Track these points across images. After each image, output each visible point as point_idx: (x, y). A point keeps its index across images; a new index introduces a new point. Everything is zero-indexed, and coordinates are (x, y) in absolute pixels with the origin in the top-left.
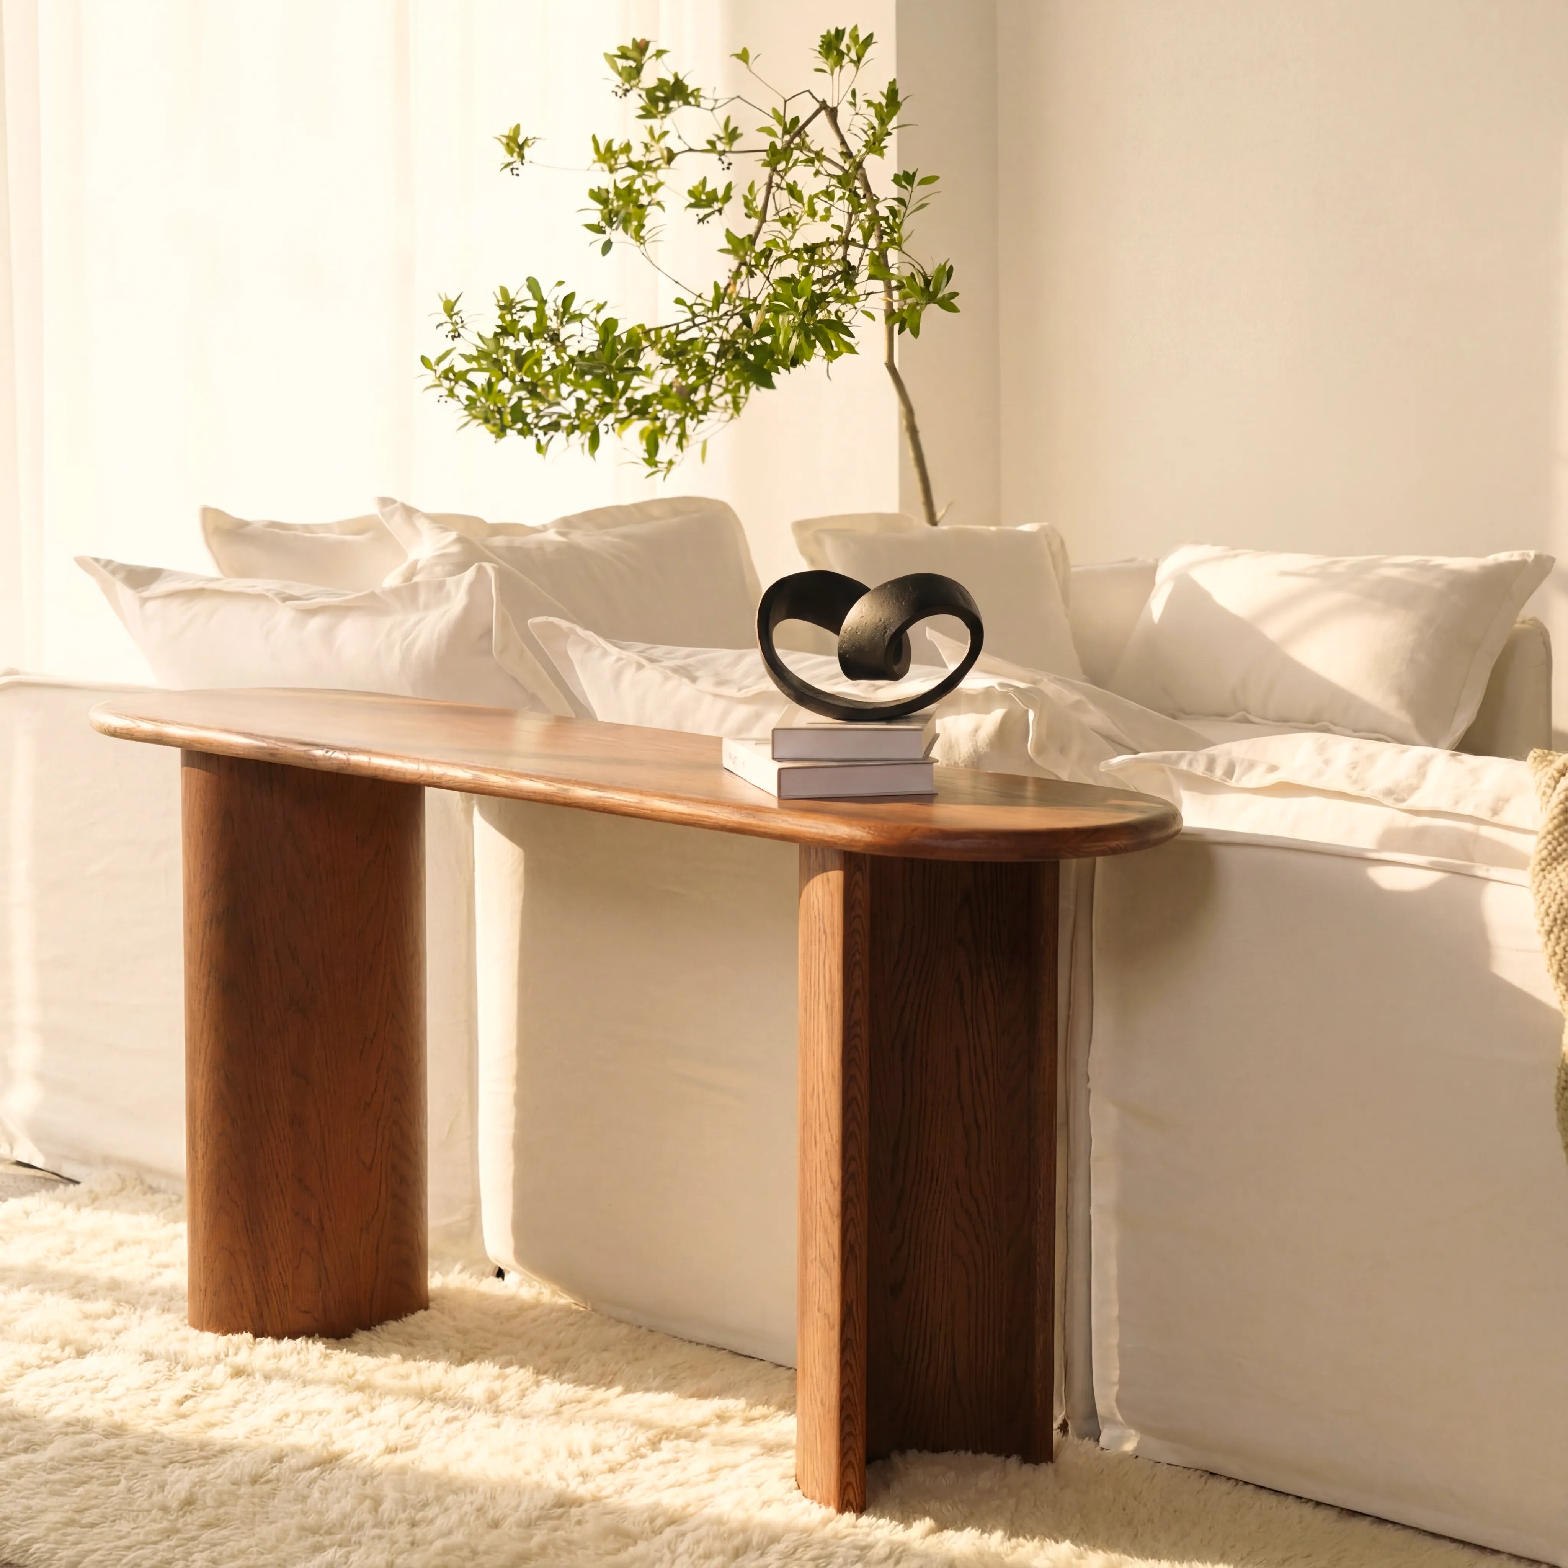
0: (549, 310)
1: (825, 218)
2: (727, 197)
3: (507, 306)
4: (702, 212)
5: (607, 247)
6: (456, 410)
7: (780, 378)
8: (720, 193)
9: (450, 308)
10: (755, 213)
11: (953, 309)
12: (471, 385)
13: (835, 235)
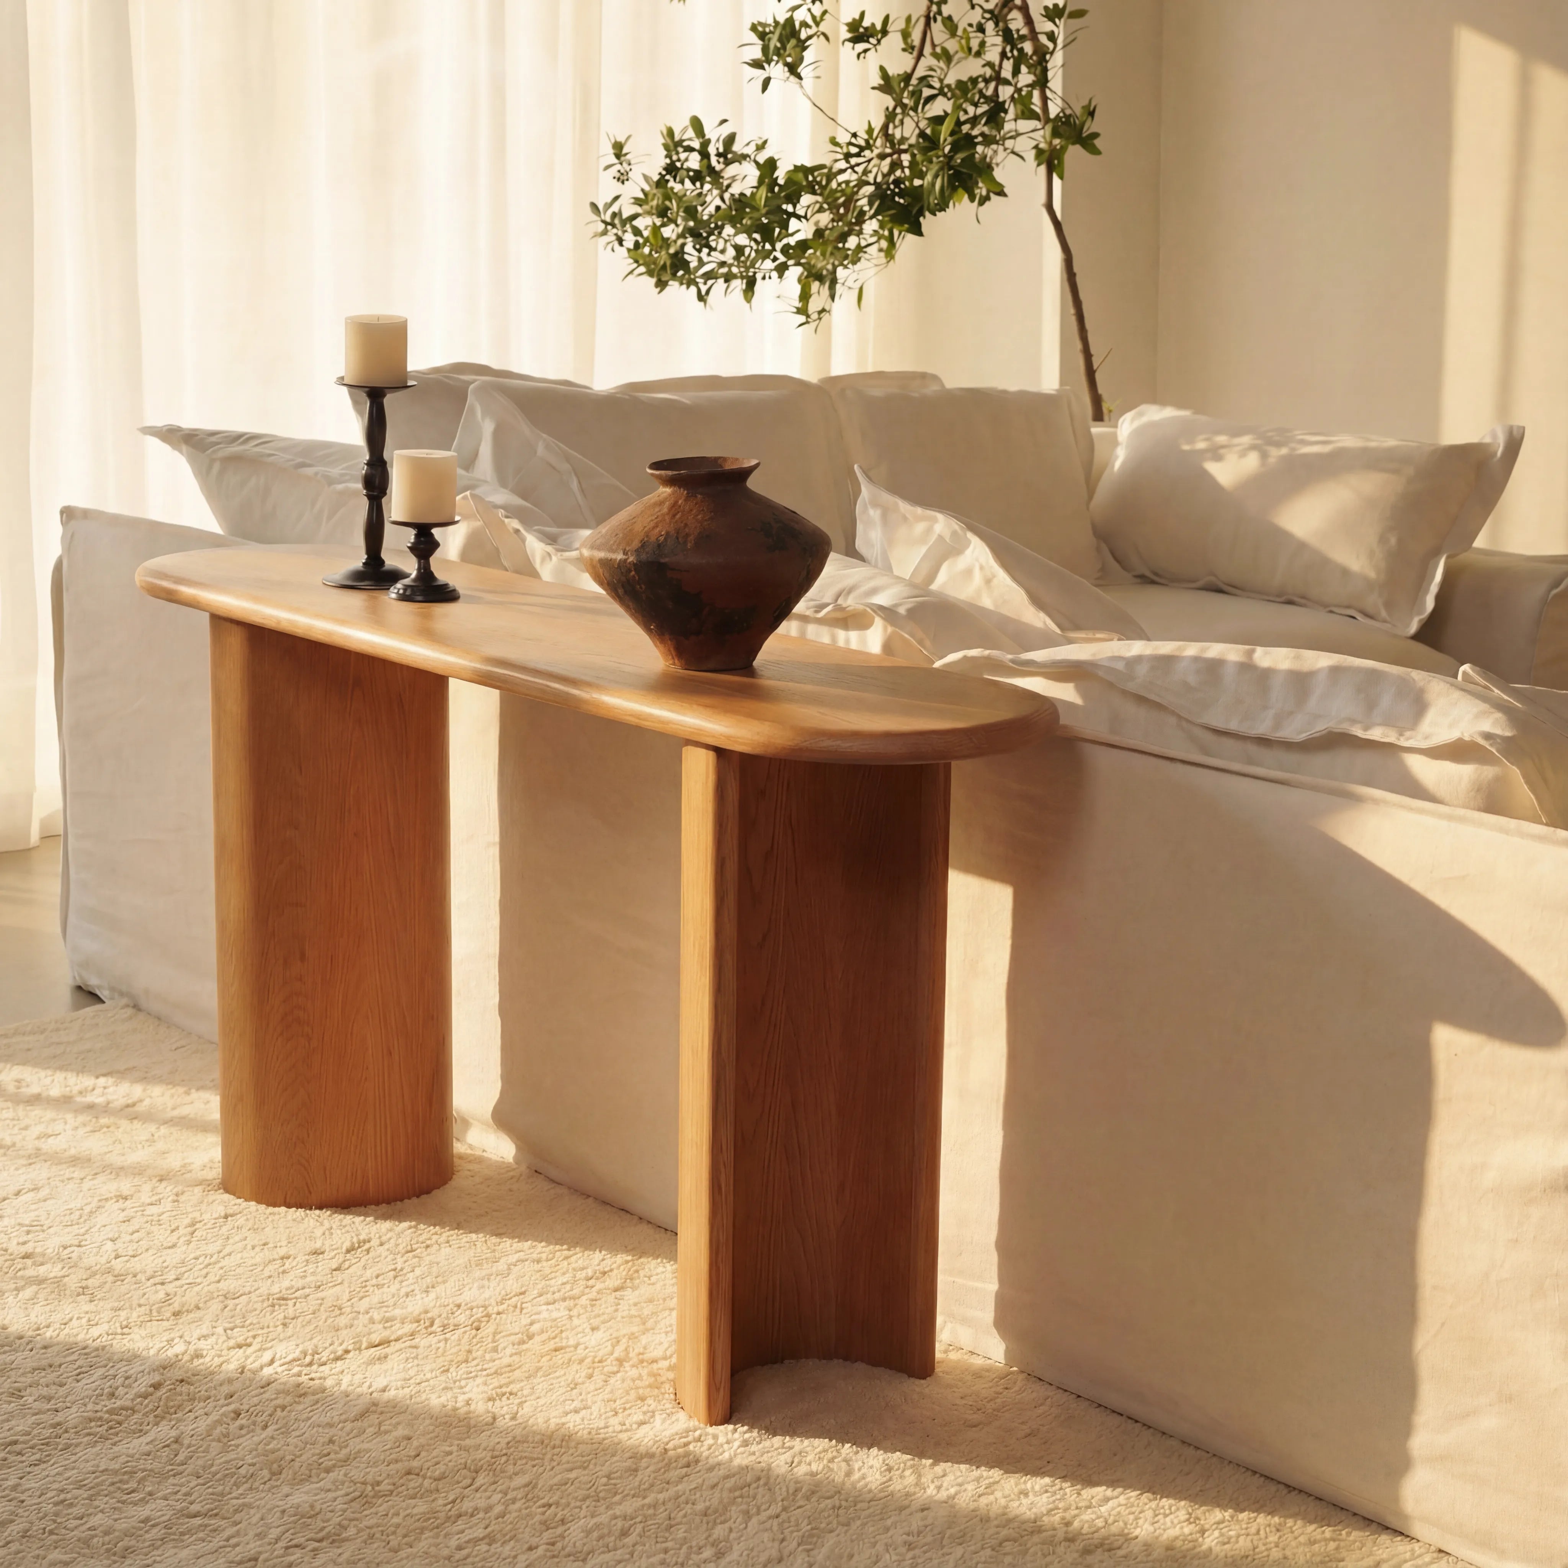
0: (712, 150)
1: (978, 54)
2: (884, 32)
3: (673, 144)
4: (861, 47)
5: (766, 83)
6: (621, 259)
7: (927, 222)
8: (879, 27)
9: (619, 149)
10: (913, 48)
11: (1095, 151)
12: (637, 232)
13: (988, 72)
